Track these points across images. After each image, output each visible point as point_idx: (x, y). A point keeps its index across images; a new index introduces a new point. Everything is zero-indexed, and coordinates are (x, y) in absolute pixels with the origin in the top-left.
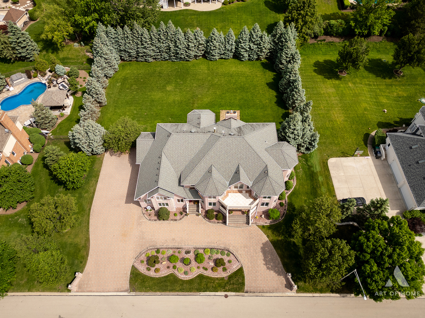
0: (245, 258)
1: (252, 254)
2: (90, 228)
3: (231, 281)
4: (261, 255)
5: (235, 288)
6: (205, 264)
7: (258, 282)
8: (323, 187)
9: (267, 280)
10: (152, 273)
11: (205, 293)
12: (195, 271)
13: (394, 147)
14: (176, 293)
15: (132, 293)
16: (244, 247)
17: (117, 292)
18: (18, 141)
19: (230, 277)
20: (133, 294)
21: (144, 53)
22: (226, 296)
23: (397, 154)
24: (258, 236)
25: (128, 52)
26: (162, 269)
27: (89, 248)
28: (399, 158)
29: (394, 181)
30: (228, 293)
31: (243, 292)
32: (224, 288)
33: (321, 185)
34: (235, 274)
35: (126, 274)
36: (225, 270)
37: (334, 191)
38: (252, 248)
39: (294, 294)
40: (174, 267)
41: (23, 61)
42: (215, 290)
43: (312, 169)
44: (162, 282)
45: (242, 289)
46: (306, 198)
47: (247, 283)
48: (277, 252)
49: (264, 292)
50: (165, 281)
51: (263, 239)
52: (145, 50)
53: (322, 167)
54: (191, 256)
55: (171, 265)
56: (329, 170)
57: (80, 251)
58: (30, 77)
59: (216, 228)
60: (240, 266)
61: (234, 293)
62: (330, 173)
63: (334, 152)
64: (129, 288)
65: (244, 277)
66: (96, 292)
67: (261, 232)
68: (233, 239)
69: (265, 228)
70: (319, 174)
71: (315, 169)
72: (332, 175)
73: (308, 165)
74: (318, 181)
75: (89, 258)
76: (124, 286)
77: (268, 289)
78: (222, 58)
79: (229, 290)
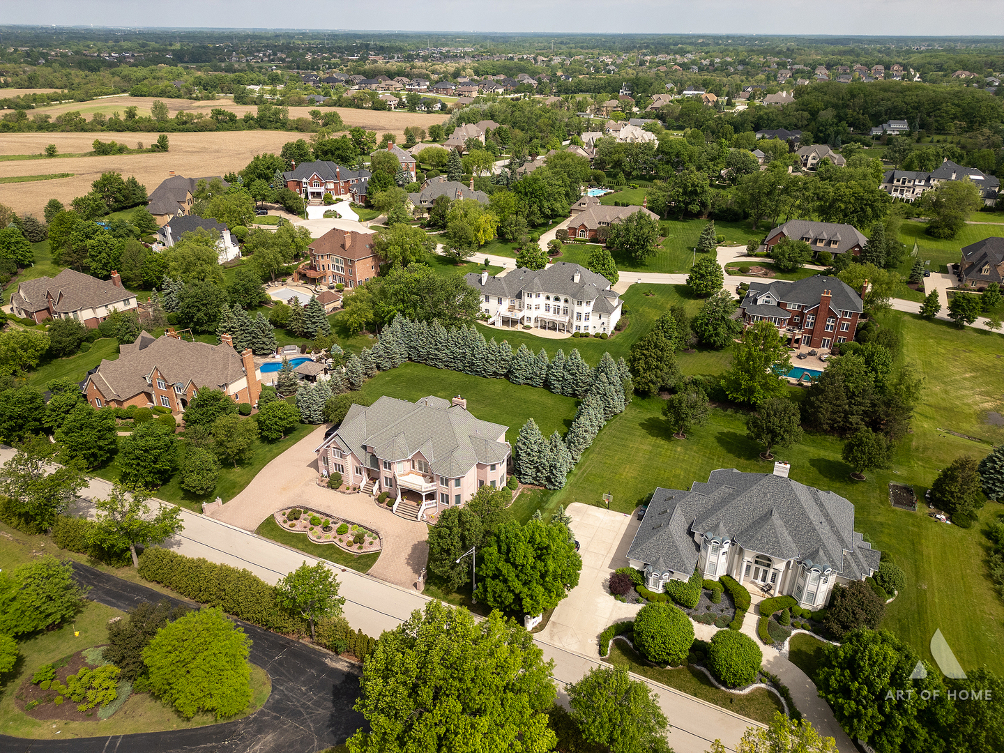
0: (390, 545)
3: (359, 560)
4: (409, 550)
5: (358, 567)
6: (343, 537)
7: (387, 570)
9: (398, 572)
10: (285, 526)
12: (329, 538)
15: (255, 535)
16: (396, 536)
17: (243, 529)
18: (249, 387)
19: (361, 557)
21: (436, 355)
25: (418, 350)
26: (298, 526)
31: (364, 573)
32: (347, 563)
34: (368, 555)
35: (261, 518)
36: (360, 548)
38: (404, 541)
39: (417, 594)
40: (311, 529)
41: (308, 338)
44: (289, 537)
45: (365, 570)
47: (374, 568)
50: (294, 537)
51: (423, 537)
52: (437, 352)
54: (336, 526)
55: (310, 527)
58: (303, 352)
60: (378, 551)
61: (354, 571)
64: (255, 530)
65: (375, 561)
68: (390, 526)
76: (252, 527)
77: (393, 580)
78: (528, 384)
79: (351, 567)
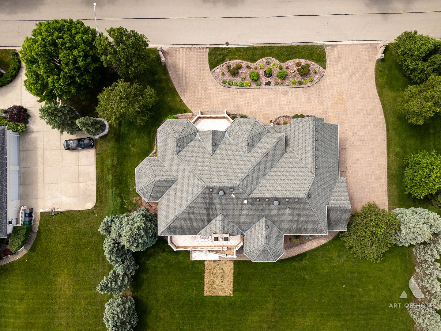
0: (207, 78)
1: (200, 82)
2: (381, 107)
3: (222, 57)
5: (218, 51)
6: (249, 72)
7: (195, 57)
8: (109, 166)
9: (186, 59)
10: (304, 62)
11: (248, 46)
12: (260, 65)
13: (5, 218)
14: (277, 45)
15: (322, 44)
16: (208, 88)
17: (336, 45)
19: (223, 60)
20: (320, 43)
22: (227, 44)
23: (5, 203)
24: (192, 101)
26: (294, 66)
27: (376, 86)
28: (5, 195)
29: (21, 175)
30: (225, 46)
31: (210, 48)
32: (229, 51)
33: (110, 169)
34: (218, 64)
35: (331, 61)
36: (229, 67)
37: (96, 161)
38: (200, 88)
40: (281, 68)
42: (238, 49)
43: (118, 192)
44: (292, 54)
45: (212, 50)
46: (132, 149)
47: (206, 55)
48: (173, 85)
49: (190, 48)
50: (289, 55)
51: (187, 98)
53: (104, 195)
54: (264, 80)
55: (284, 69)
56: (97, 191)
57: (386, 82)
59: (238, 108)
60: (213, 70)
61: (219, 47)
62: (96, 186)
63: (84, 220)
64: (325, 48)
65: (209, 60)
66: (357, 44)
67: (189, 105)
68: (219, 97)
69: (184, 110)
70: (111, 185)
71: (114, 192)
72: (94, 183)
73: (121, 197)
74: (113, 175)
75: (374, 76)
76: (331, 50)
77: (186, 51)
79: (224, 49)
